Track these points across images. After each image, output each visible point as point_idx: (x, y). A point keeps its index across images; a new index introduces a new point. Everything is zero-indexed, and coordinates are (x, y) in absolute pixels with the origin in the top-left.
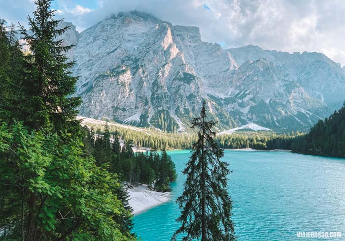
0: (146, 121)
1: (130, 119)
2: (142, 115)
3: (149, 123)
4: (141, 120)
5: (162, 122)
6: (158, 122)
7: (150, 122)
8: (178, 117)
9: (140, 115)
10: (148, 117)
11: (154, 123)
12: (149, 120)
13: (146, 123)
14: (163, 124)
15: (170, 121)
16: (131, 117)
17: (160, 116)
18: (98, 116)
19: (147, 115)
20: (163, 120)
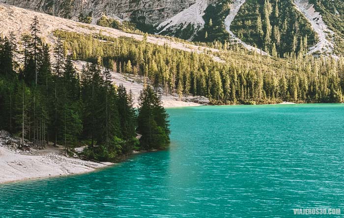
0: (220, 24)
1: (175, 20)
2: (210, 7)
3: (228, 30)
4: (207, 23)
5: (264, 28)
6: (254, 27)
7: (232, 28)
8: (317, 9)
9: (205, 7)
10: (227, 12)
11: (241, 31)
12: (228, 21)
13: (221, 30)
14: (269, 32)
15: (291, 23)
16: (180, 15)
17: (262, 10)
18: (90, 14)
19: (225, 8)
20: (268, 22)
